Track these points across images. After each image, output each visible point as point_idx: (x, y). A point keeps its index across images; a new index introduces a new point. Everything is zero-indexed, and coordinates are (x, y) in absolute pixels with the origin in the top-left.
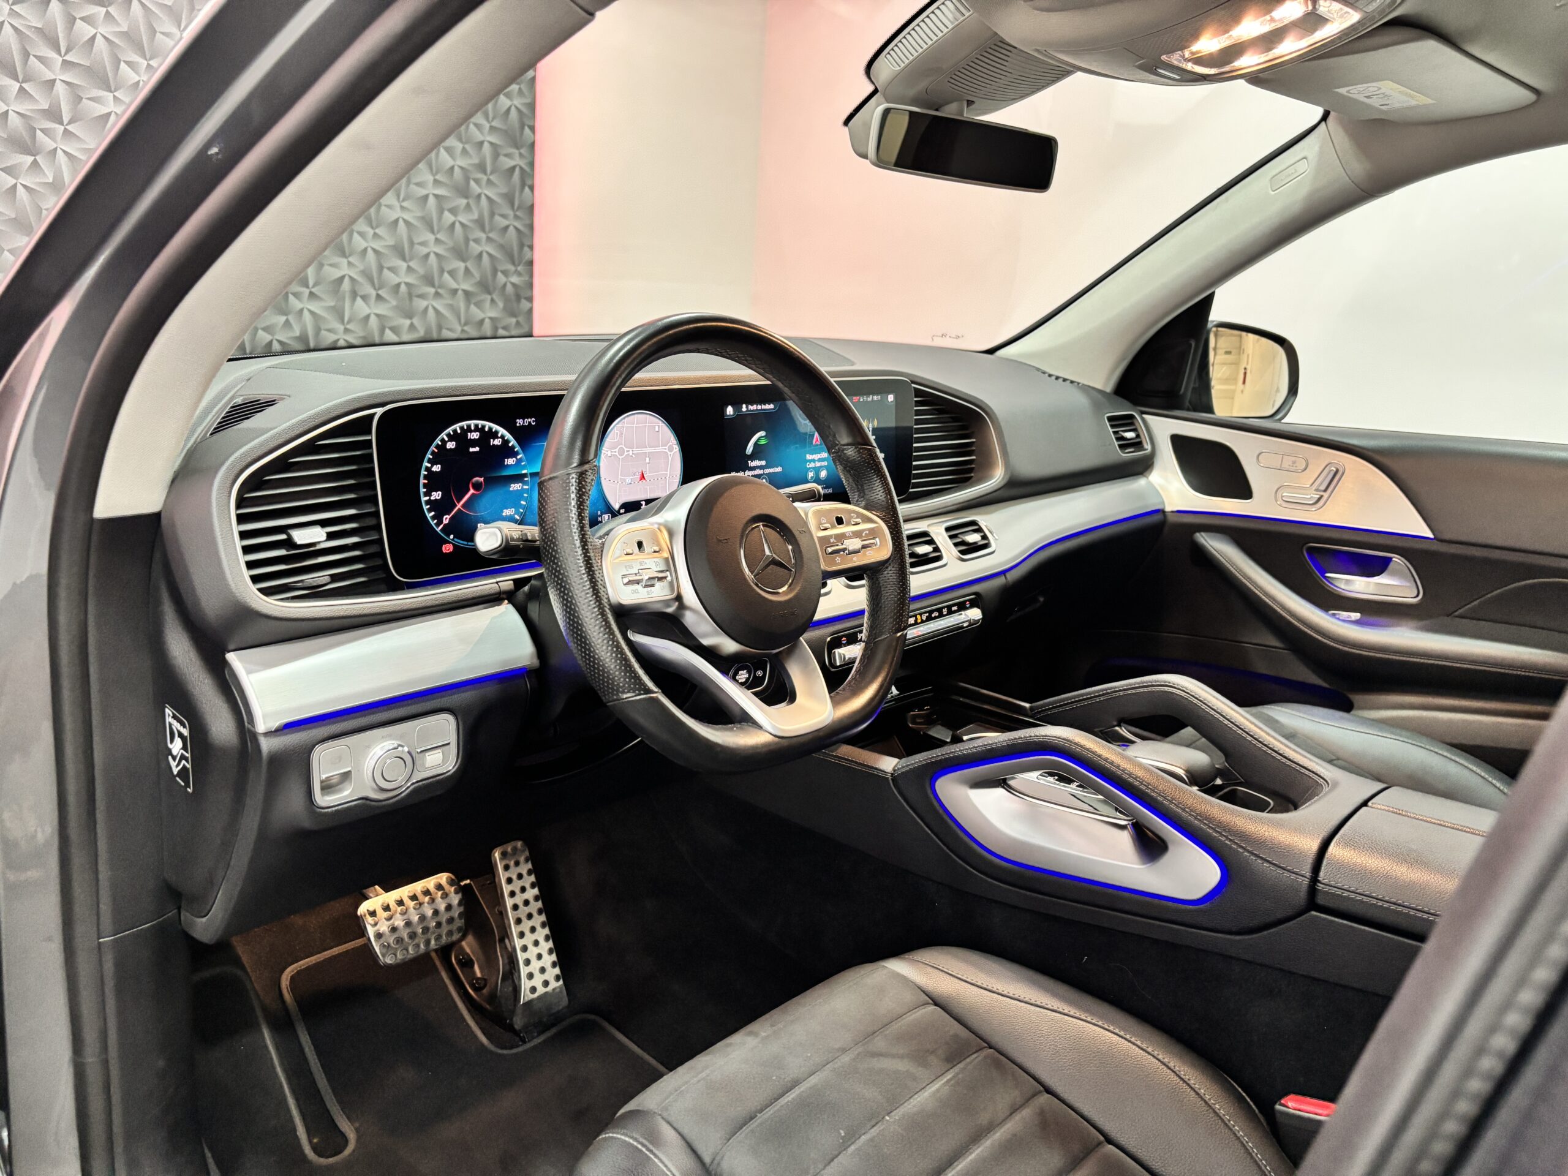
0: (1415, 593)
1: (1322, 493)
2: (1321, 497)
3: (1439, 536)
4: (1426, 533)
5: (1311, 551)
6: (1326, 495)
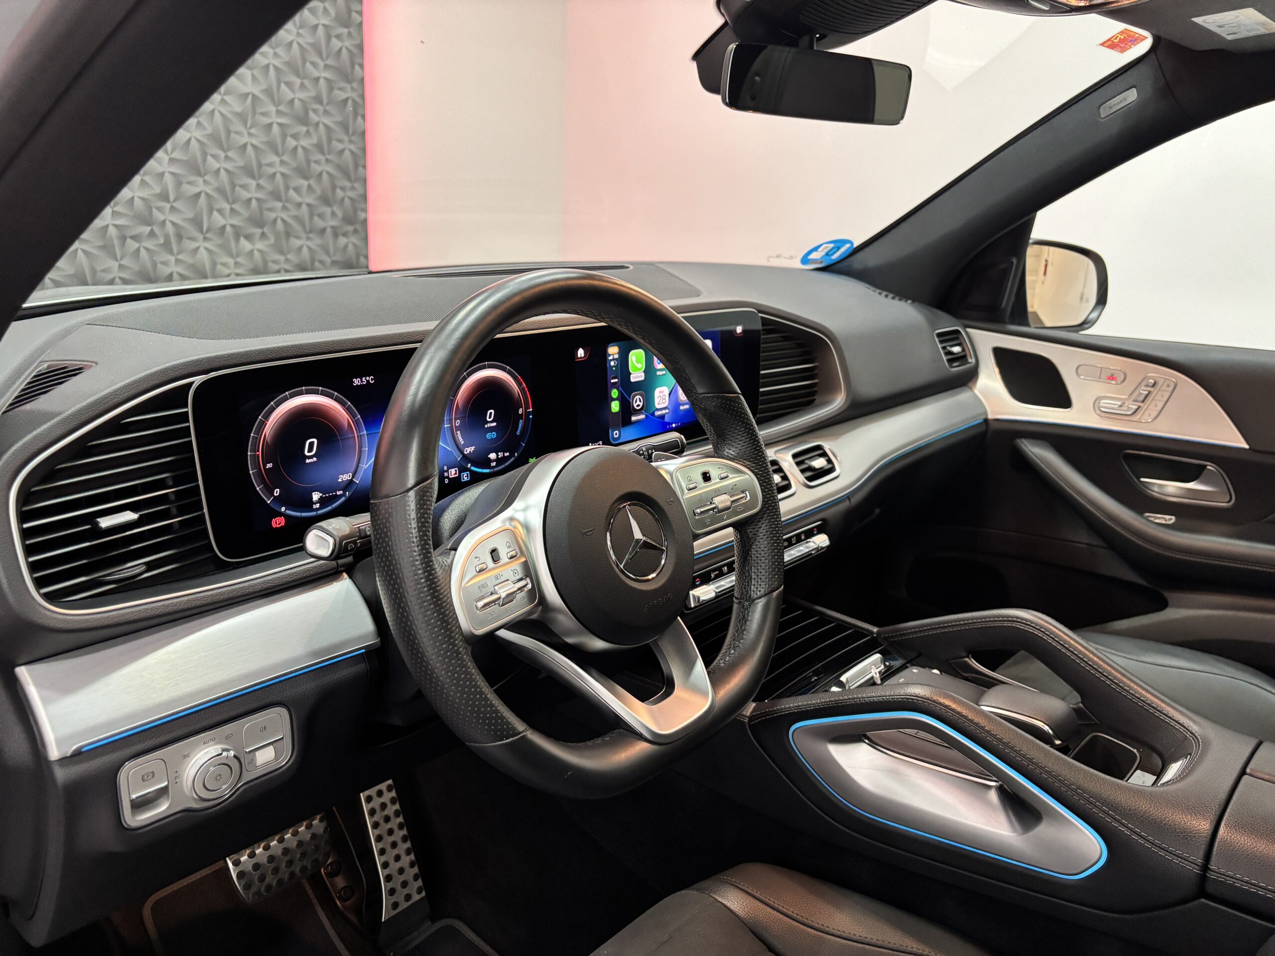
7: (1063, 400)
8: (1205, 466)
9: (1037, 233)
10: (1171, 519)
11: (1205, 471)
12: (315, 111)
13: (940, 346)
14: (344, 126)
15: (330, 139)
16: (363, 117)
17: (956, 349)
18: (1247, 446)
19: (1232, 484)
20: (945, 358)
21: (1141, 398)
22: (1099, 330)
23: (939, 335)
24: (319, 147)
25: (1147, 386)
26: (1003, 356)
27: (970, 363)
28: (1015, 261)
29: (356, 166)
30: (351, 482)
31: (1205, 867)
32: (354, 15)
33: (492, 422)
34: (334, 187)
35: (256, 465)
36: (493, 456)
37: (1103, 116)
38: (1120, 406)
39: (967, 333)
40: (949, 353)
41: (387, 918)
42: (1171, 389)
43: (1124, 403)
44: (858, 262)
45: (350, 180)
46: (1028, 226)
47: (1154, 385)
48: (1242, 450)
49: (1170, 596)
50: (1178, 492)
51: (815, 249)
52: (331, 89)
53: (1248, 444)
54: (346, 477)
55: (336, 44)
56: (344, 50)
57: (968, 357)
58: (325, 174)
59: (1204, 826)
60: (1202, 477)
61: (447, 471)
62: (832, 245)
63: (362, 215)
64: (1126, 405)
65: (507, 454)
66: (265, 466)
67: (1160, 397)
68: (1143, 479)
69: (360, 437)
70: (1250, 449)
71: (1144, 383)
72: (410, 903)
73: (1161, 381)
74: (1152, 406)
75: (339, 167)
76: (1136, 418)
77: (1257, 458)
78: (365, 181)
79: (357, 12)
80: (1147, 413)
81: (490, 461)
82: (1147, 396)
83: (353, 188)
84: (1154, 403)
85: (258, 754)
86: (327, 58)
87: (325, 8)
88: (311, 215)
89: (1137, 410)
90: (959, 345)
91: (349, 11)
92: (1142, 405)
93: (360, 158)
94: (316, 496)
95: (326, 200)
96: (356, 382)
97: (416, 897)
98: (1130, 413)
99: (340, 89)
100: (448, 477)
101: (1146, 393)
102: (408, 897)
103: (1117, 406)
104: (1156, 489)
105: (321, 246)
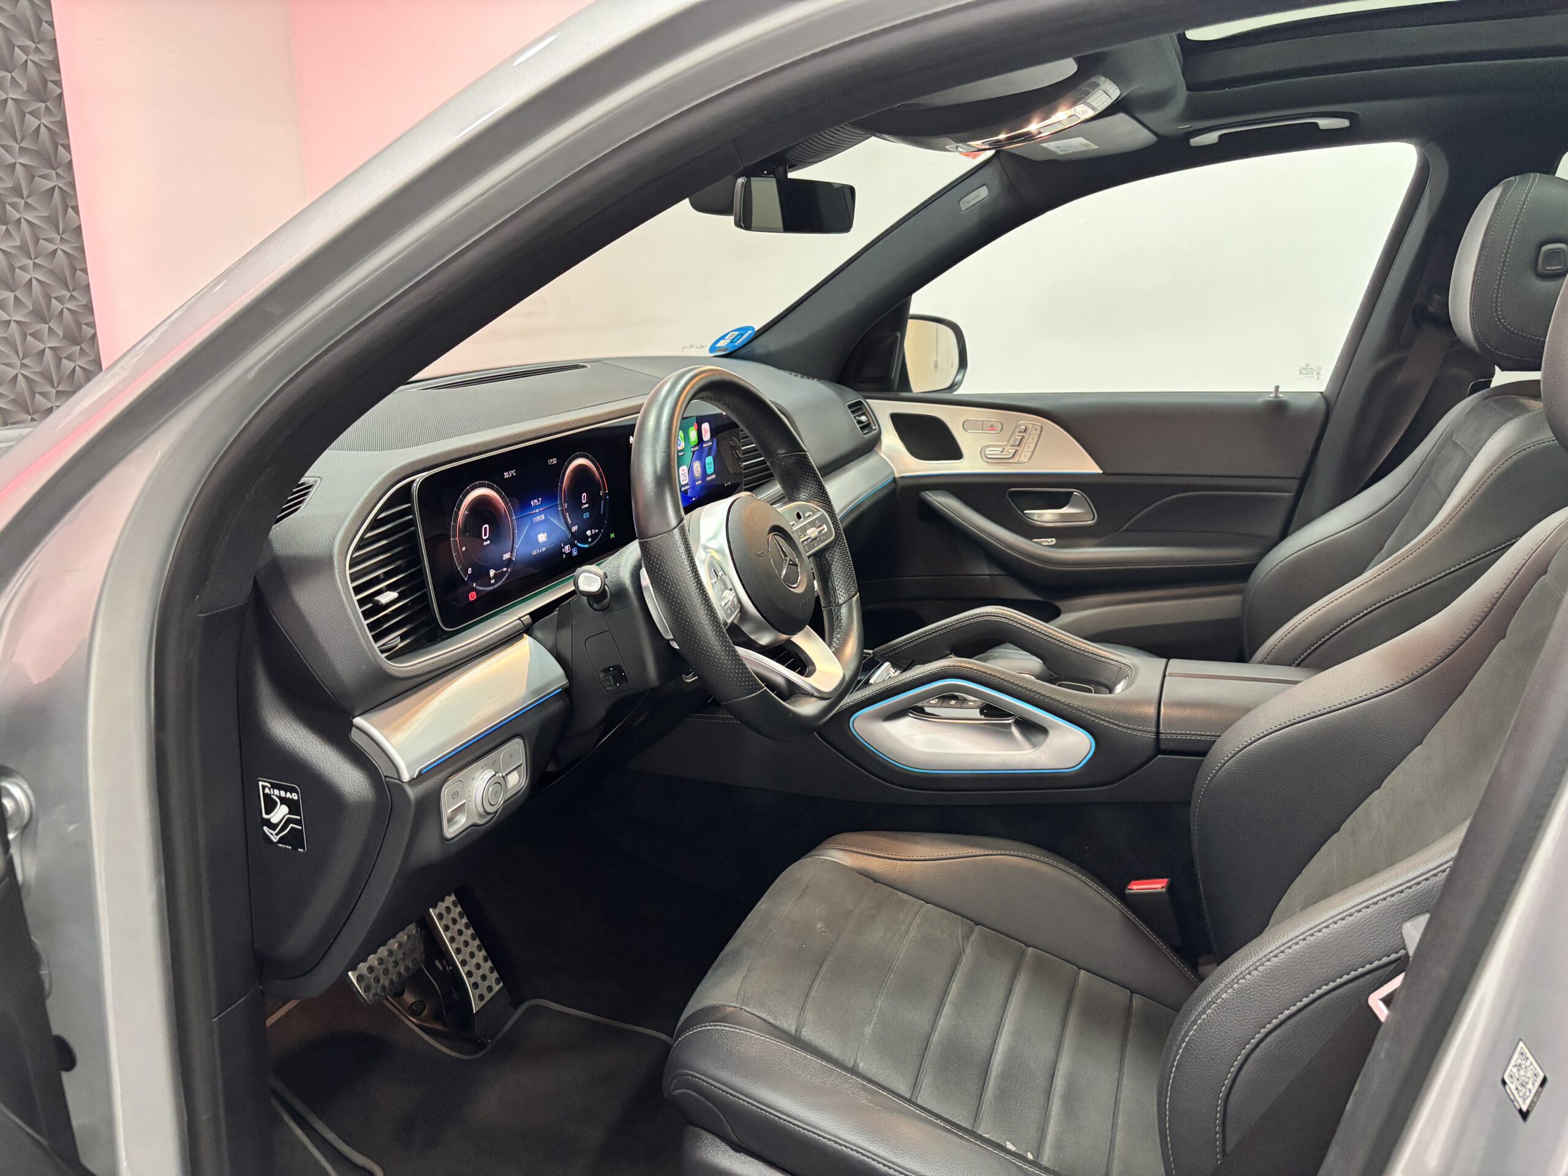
7: (955, 453)
8: (1072, 492)
9: (913, 310)
10: (1052, 541)
11: (1073, 498)
12: (13, 205)
13: (852, 416)
14: (53, 221)
15: (37, 240)
16: (76, 209)
17: (863, 418)
18: (1101, 472)
19: (1093, 503)
20: (858, 426)
21: (1017, 443)
22: (965, 390)
23: (850, 406)
24: (24, 249)
25: (1020, 432)
26: (898, 420)
27: (875, 429)
28: (899, 335)
29: (74, 270)
30: (510, 560)
31: (1158, 733)
32: (50, 85)
33: (585, 503)
34: (48, 298)
35: (457, 551)
36: (589, 533)
37: (963, 209)
38: (1002, 452)
39: (866, 402)
40: (859, 422)
41: (477, 1009)
42: (1038, 432)
43: (1004, 449)
44: (759, 347)
45: (67, 288)
46: (907, 305)
47: (1025, 431)
48: (1098, 474)
49: (1060, 604)
50: (1055, 518)
51: (723, 338)
52: (31, 178)
53: (1102, 469)
54: (506, 556)
55: (32, 122)
56: (43, 129)
57: (872, 425)
58: (34, 282)
59: (1151, 711)
60: (1070, 503)
61: (564, 548)
62: (737, 333)
63: (87, 331)
64: (1006, 450)
65: (597, 531)
66: (461, 549)
67: (1031, 441)
68: (1026, 512)
69: (512, 521)
70: (1104, 473)
71: (1017, 430)
72: (493, 993)
73: (1030, 427)
74: (1026, 449)
75: (52, 272)
76: (1015, 460)
77: (1109, 479)
78: (87, 287)
79: (54, 82)
80: (1023, 455)
81: (588, 537)
82: (1021, 439)
83: (72, 297)
84: (1027, 446)
85: (509, 777)
86: (22, 140)
87: (12, 77)
88: (24, 336)
89: (1015, 452)
90: (863, 414)
91: (45, 82)
92: (1018, 448)
93: (77, 261)
94: (492, 573)
95: (39, 315)
96: (506, 475)
97: (496, 988)
98: (1010, 456)
99: (42, 177)
100: (564, 553)
101: (1020, 437)
102: (490, 989)
103: (999, 452)
104: (1035, 518)
105: (41, 374)
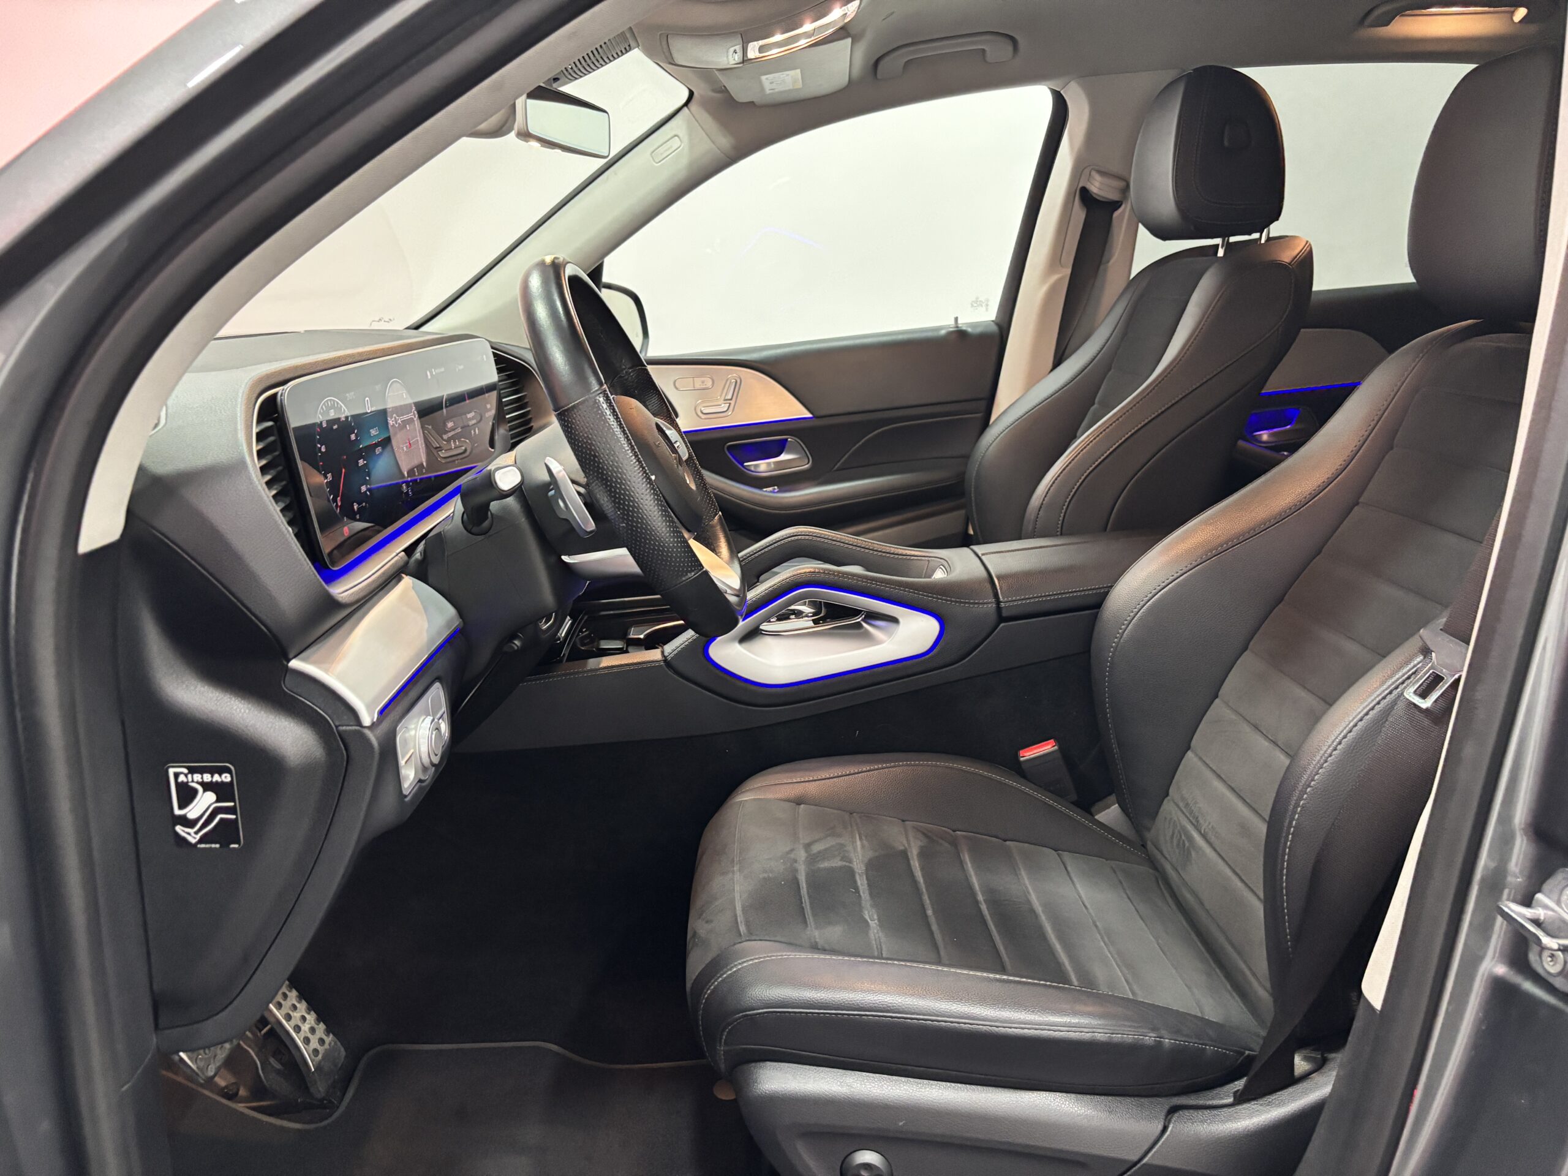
0: (807, 462)
1: (729, 402)
2: (730, 404)
3: (818, 414)
4: (806, 414)
5: (729, 448)
6: (733, 402)
